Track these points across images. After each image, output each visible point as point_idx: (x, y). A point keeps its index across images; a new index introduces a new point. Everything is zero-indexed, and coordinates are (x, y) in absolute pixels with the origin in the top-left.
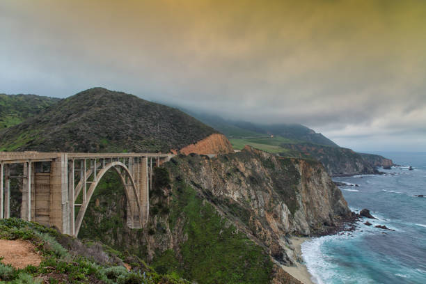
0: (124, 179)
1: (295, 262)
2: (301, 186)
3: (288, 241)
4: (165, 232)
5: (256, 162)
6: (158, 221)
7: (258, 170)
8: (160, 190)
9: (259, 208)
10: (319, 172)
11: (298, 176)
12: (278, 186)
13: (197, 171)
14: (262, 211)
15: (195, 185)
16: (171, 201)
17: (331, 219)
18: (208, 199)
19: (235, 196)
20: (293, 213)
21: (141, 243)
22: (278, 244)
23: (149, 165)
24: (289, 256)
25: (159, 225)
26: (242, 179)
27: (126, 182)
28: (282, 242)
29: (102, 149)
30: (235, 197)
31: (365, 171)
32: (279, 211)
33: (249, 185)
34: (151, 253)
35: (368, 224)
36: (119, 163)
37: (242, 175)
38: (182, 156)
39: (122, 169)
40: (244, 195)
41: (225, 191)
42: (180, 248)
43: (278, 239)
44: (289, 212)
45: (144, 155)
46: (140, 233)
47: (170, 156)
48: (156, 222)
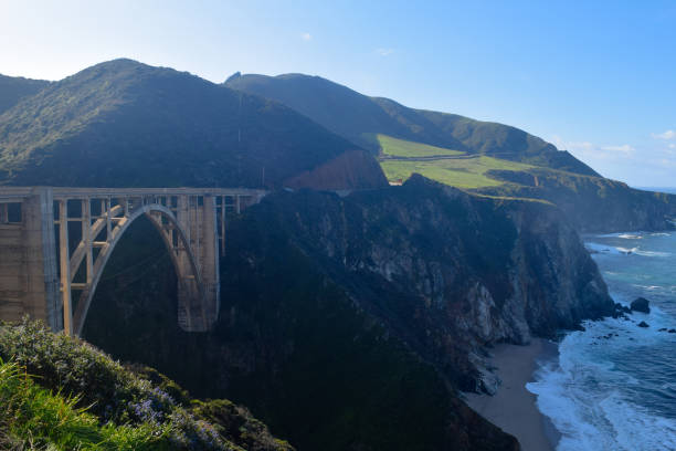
0: (169, 237)
2: (518, 253)
3: (486, 355)
5: (431, 206)
6: (238, 316)
7: (434, 222)
8: (241, 260)
9: (434, 296)
10: (554, 226)
11: (512, 234)
13: (313, 221)
14: (440, 299)
20: (500, 303)
22: (467, 360)
23: (219, 211)
24: (486, 382)
26: (403, 237)
27: (176, 244)
28: (474, 357)
30: (389, 272)
31: (650, 227)
32: (472, 300)
33: (415, 250)
35: (643, 325)
36: (158, 207)
37: (405, 232)
39: (166, 219)
40: (406, 269)
41: (370, 261)
43: (467, 353)
44: (493, 303)
45: (207, 190)
47: (260, 194)
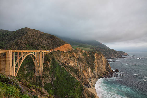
1: (92, 86)
2: (95, 62)
3: (90, 80)
4: (48, 77)
5: (80, 53)
6: (46, 73)
7: (81, 56)
8: (46, 63)
10: (102, 57)
11: (94, 58)
12: (87, 62)
13: (60, 56)
14: (82, 70)
15: (59, 61)
16: (50, 66)
17: (105, 73)
18: (63, 66)
19: (73, 65)
21: (40, 81)
22: (86, 81)
23: (43, 54)
24: (90, 85)
25: (46, 74)
26: (75, 59)
27: (35, 60)
28: (88, 80)
29: (27, 49)
31: (118, 57)
32: (87, 70)
33: (77, 61)
34: (43, 84)
35: (117, 74)
36: (32, 54)
37: (75, 58)
38: (54, 51)
39: (33, 56)
40: (76, 65)
41: (69, 63)
42: (53, 82)
43: (87, 79)
44: (91, 70)
45: (41, 51)
46: (39, 77)
47: (50, 51)
48: (45, 74)
